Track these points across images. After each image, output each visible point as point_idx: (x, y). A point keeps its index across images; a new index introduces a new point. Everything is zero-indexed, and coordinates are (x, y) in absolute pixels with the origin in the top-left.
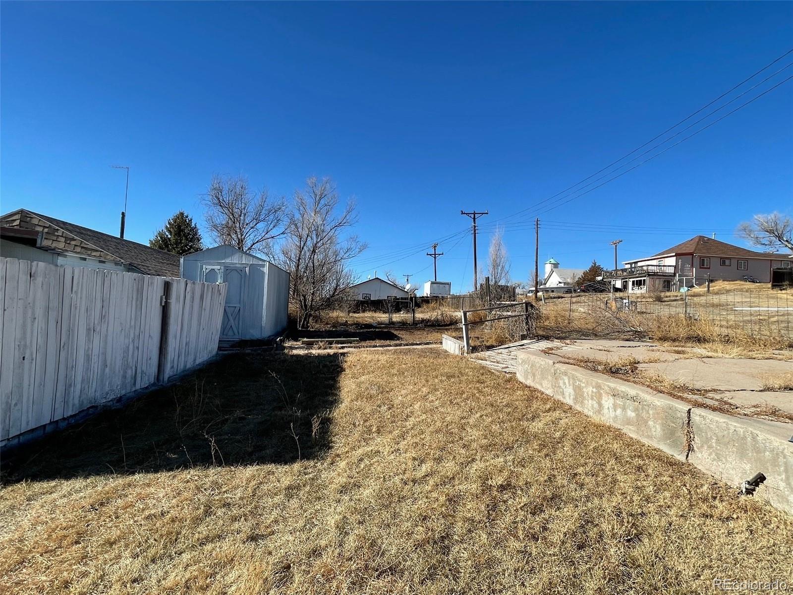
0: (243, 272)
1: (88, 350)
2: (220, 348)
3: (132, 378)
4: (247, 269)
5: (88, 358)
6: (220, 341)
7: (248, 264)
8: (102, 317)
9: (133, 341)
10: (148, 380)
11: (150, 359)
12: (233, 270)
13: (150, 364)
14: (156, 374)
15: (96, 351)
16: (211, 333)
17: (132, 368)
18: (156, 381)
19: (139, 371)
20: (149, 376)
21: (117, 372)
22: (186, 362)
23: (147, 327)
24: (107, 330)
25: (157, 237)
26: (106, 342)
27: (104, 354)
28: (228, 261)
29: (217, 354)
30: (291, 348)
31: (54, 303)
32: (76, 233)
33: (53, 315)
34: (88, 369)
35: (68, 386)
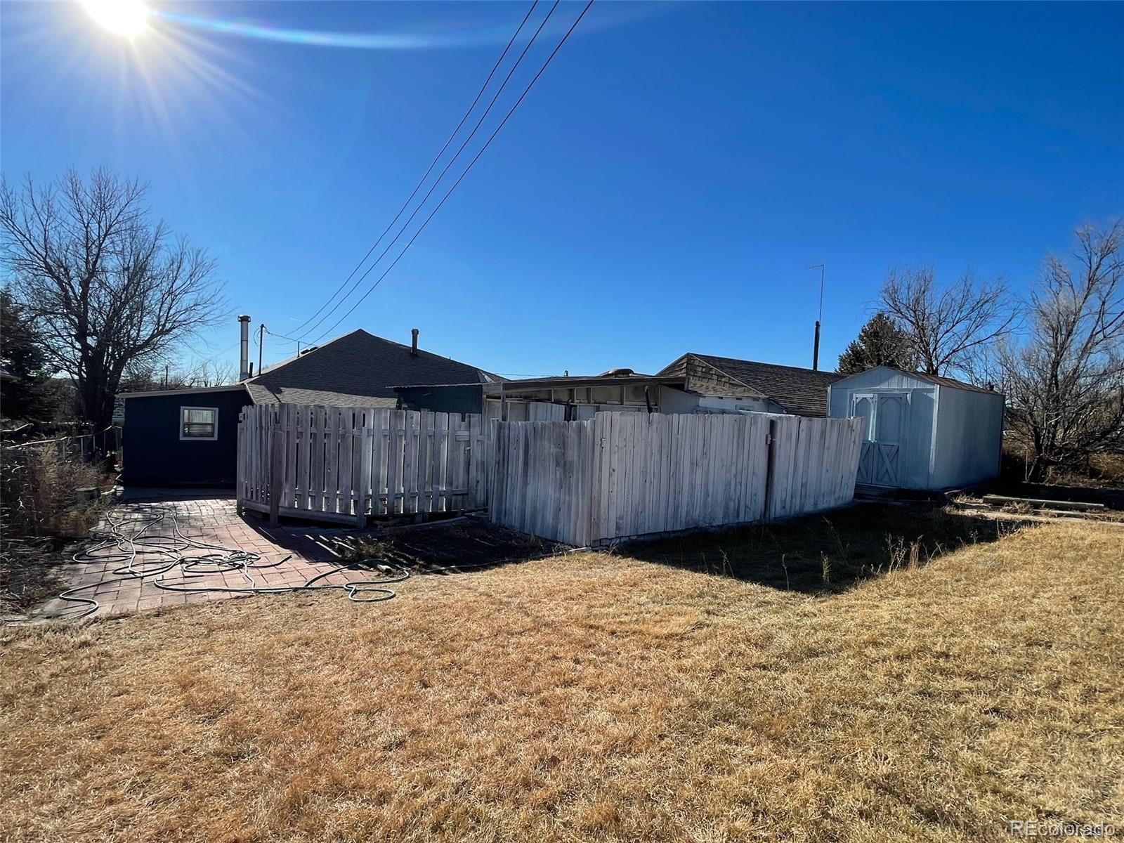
0: (904, 400)
1: (692, 480)
2: (856, 495)
3: (735, 510)
4: (909, 396)
5: (692, 487)
6: (857, 486)
7: (909, 390)
8: (704, 454)
9: (735, 476)
10: (754, 515)
11: (755, 495)
12: (890, 398)
13: (755, 501)
14: (763, 511)
15: (698, 482)
16: (840, 476)
17: (734, 500)
18: (762, 518)
19: (742, 504)
20: (754, 512)
21: (719, 503)
22: (802, 505)
23: (751, 463)
24: (709, 465)
25: (847, 350)
26: (707, 475)
27: (707, 484)
28: (884, 386)
29: (853, 501)
30: (964, 507)
31: (665, 443)
32: (727, 370)
33: (665, 451)
34: (692, 495)
35: (676, 508)
